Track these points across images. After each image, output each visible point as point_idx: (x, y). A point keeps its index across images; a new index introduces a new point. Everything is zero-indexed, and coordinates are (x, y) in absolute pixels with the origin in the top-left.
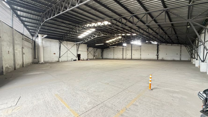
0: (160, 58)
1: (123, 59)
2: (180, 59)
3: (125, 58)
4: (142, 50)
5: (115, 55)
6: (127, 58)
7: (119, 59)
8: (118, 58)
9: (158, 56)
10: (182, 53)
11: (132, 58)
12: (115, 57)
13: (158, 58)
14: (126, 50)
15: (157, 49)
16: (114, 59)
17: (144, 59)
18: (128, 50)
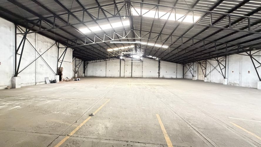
0: (161, 76)
1: (120, 77)
2: (176, 77)
3: (123, 76)
4: (143, 66)
5: (108, 70)
6: (125, 76)
7: (114, 78)
8: (112, 76)
9: (159, 73)
10: (178, 72)
11: (132, 76)
12: (109, 74)
13: (159, 75)
14: (124, 65)
15: (158, 66)
16: (105, 77)
17: (146, 77)
18: (127, 65)
